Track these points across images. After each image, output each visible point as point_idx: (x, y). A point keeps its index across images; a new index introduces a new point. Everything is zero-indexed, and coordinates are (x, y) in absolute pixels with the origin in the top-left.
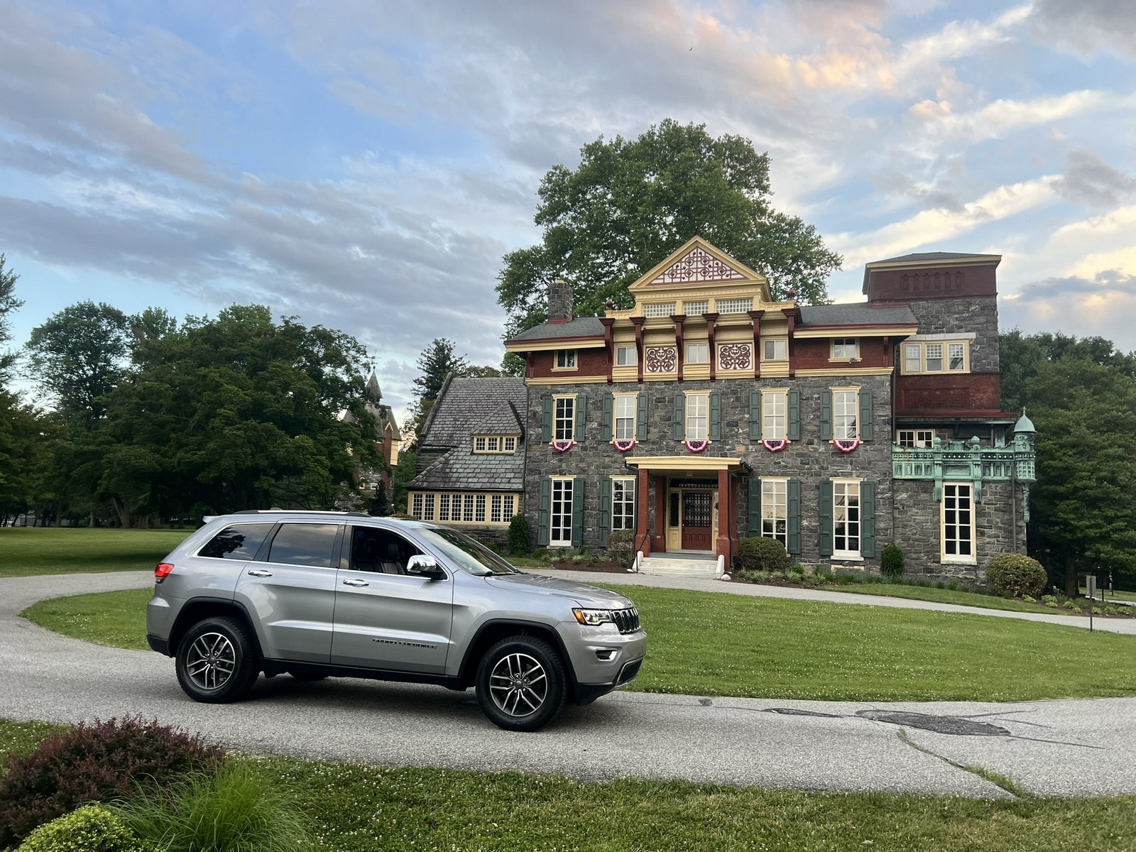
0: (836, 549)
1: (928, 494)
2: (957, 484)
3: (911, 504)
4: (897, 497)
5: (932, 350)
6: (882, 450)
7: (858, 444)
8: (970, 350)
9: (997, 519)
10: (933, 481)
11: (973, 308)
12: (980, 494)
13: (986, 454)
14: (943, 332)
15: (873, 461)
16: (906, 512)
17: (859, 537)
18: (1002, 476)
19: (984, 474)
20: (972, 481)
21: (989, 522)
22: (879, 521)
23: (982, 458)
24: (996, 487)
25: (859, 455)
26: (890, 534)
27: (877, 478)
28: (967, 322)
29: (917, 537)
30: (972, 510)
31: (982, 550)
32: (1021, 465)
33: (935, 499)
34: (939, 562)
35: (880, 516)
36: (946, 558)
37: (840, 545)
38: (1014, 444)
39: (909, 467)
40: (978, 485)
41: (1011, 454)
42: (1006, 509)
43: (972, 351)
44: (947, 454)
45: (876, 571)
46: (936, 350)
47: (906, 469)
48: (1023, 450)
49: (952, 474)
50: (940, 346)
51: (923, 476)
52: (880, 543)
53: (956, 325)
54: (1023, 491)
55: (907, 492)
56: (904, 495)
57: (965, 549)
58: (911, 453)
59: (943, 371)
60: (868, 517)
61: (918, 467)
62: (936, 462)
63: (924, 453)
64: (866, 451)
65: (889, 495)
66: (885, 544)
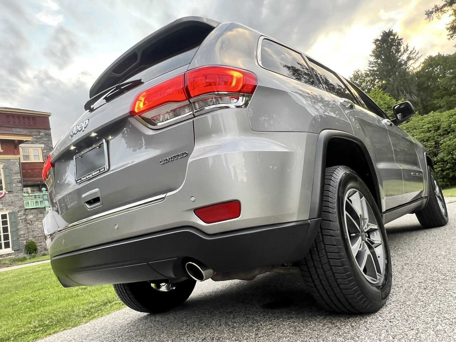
1: (43, 214)
3: (35, 220)
4: (28, 217)
5: (25, 151)
6: (18, 196)
7: (5, 193)
8: (42, 152)
10: (45, 208)
11: (42, 134)
14: (29, 143)
15: (14, 201)
16: (33, 224)
17: (10, 240)
22: (21, 231)
25: (6, 198)
26: (26, 236)
27: (17, 209)
28: (40, 140)
29: (40, 235)
35: (21, 228)
39: (32, 203)
43: (43, 153)
45: (22, 255)
46: (27, 151)
47: (31, 204)
50: (28, 150)
51: (39, 206)
52: (22, 241)
53: (35, 141)
56: (31, 216)
58: (32, 196)
59: (31, 161)
60: (14, 229)
61: (36, 202)
62: (45, 199)
63: (39, 195)
64: (10, 197)
65: (24, 217)
66: (25, 241)
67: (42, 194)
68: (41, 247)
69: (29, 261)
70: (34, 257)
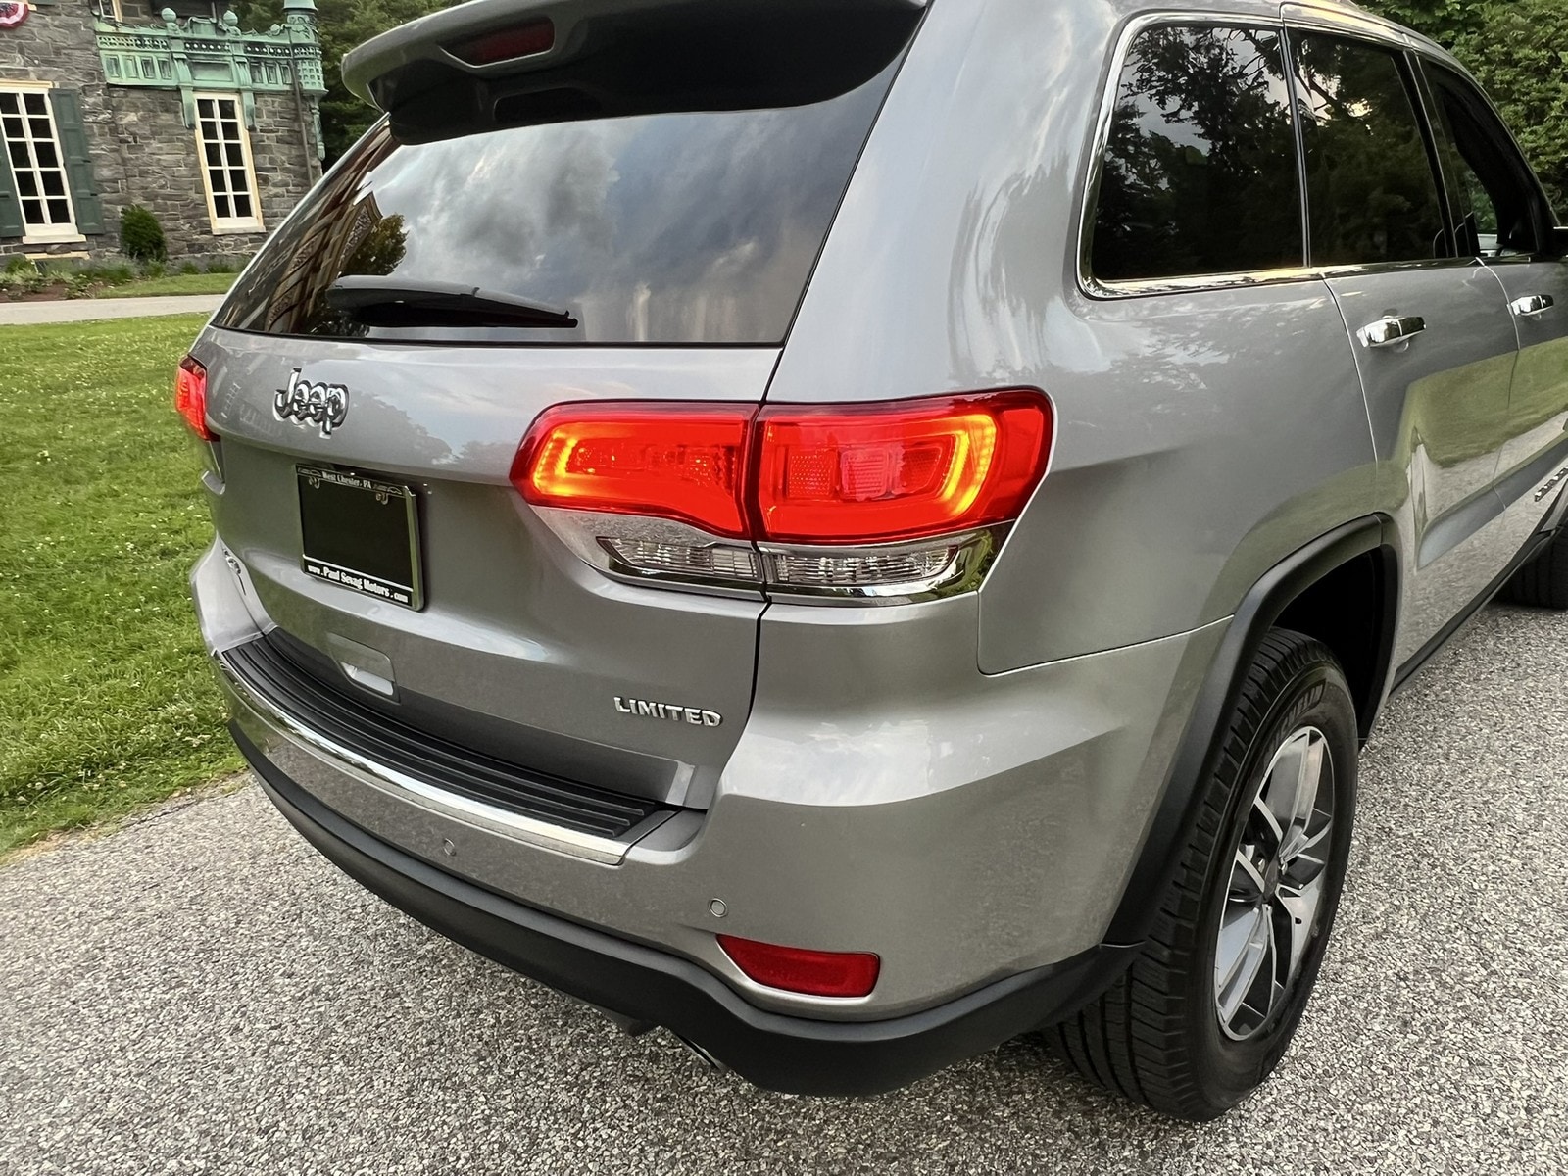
0: (28, 222)
1: (172, 116)
2: (216, 97)
3: (148, 133)
4: (121, 119)
6: (76, 27)
7: (27, 11)
9: (283, 155)
10: (178, 90)
12: (252, 114)
13: (252, 44)
15: (65, 48)
16: (142, 148)
17: (67, 196)
18: (279, 83)
19: (254, 81)
20: (239, 92)
21: (271, 161)
22: (99, 166)
23: (246, 51)
24: (274, 102)
25: (31, 32)
26: (122, 189)
27: (78, 82)
29: (167, 191)
30: (244, 140)
31: (268, 207)
32: (306, 65)
33: (185, 122)
34: (209, 232)
35: (98, 156)
36: (219, 225)
37: (34, 214)
38: (289, 29)
39: (131, 63)
40: (248, 98)
41: (285, 46)
42: (294, 139)
44: (191, 41)
45: (113, 257)
47: (127, 68)
48: (306, 41)
49: (206, 78)
51: (157, 81)
52: (108, 206)
54: (311, 109)
55: (136, 111)
56: (133, 117)
57: (243, 208)
58: (129, 35)
60: (76, 157)
61: (147, 63)
62: (175, 56)
63: (152, 37)
64: (45, 26)
65: (107, 115)
66: (119, 208)
67: (163, 33)
68: (177, 234)
69: (141, 285)
70: (156, 273)
